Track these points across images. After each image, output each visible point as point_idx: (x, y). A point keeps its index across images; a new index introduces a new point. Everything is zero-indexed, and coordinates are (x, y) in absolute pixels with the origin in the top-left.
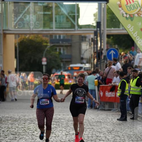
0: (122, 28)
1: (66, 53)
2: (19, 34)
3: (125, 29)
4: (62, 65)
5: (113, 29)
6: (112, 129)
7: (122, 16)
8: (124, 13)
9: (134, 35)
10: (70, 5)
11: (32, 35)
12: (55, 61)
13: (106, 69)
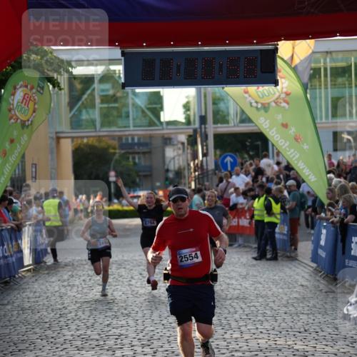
0: (233, 125)
1: (143, 163)
2: (73, 138)
3: (256, 126)
4: (138, 180)
5: (219, 125)
6: (245, 273)
7: (249, 105)
8: (253, 101)
9: (270, 133)
10: (146, 93)
11: (92, 139)
12: (129, 175)
13: (221, 185)
